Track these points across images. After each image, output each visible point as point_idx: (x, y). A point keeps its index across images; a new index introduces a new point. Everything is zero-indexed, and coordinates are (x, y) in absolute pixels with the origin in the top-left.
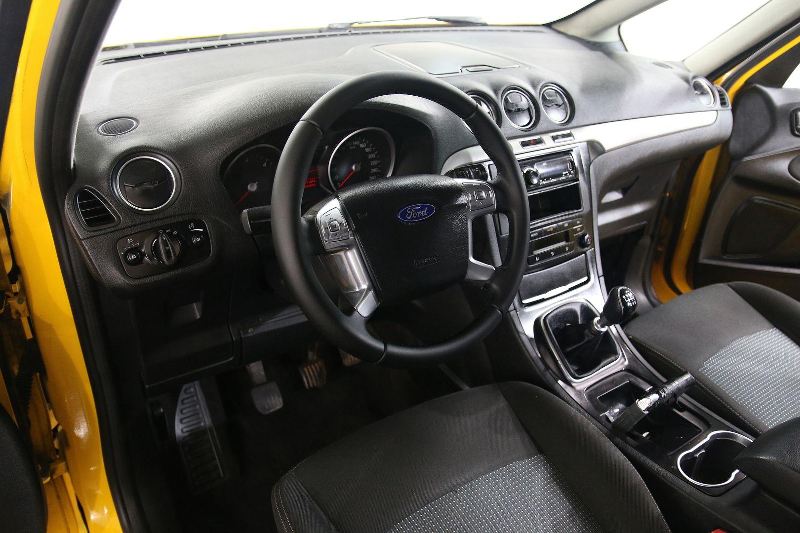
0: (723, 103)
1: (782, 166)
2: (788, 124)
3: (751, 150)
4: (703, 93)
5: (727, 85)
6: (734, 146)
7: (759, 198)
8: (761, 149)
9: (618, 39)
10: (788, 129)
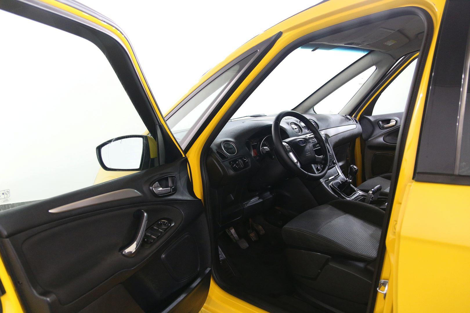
0: (357, 122)
1: (381, 139)
2: (378, 126)
3: (370, 136)
4: (350, 120)
5: (355, 117)
6: (364, 136)
7: (378, 152)
8: (373, 135)
9: (314, 112)
10: (378, 128)
